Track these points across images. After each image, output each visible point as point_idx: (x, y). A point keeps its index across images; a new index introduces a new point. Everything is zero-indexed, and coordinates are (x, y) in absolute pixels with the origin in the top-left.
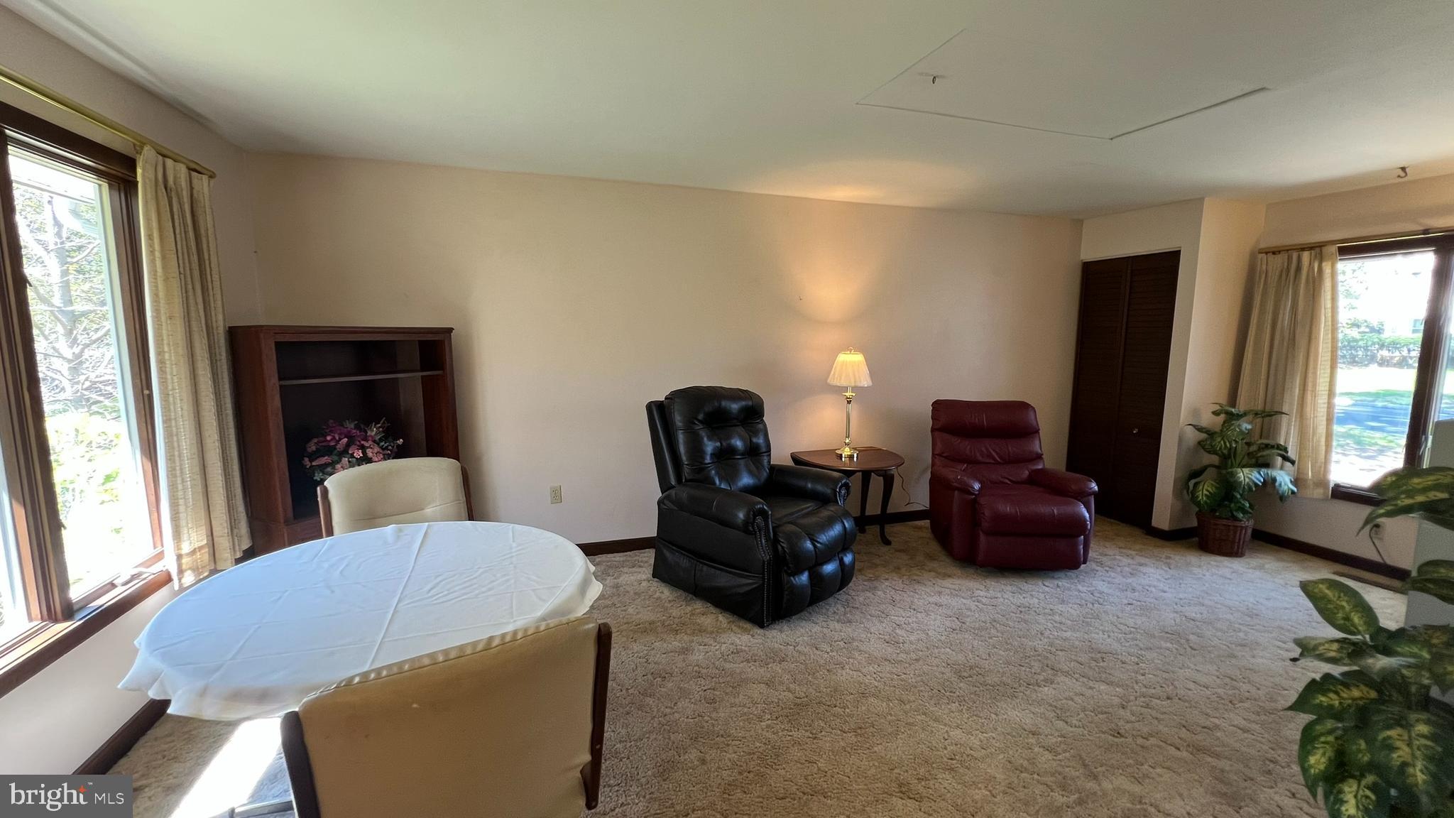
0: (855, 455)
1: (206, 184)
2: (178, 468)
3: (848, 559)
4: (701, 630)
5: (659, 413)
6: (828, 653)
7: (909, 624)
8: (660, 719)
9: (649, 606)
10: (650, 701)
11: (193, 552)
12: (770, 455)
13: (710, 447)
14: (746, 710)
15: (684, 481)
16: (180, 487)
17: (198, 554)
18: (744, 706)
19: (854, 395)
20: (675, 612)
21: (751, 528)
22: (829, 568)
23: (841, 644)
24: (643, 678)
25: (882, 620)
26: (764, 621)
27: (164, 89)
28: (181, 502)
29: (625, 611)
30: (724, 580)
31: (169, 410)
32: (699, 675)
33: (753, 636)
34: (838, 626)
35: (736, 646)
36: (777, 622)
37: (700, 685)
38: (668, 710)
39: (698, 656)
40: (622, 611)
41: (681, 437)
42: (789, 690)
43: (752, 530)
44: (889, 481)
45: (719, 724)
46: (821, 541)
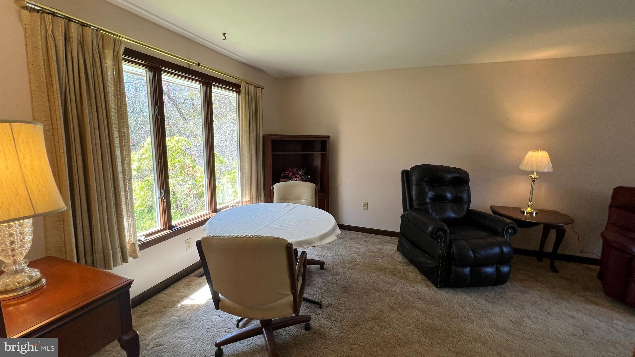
0: (535, 213)
1: (260, 91)
2: (244, 176)
3: (505, 269)
4: (406, 278)
5: (406, 174)
6: (468, 313)
7: (538, 318)
8: (365, 305)
9: (388, 261)
10: (365, 297)
11: (246, 202)
12: (470, 204)
13: (430, 194)
14: (404, 318)
15: (413, 208)
16: (244, 182)
17: (248, 203)
18: (405, 316)
19: (538, 177)
20: (399, 267)
21: (434, 236)
22: (490, 270)
23: (480, 311)
24: (368, 288)
25: (518, 309)
26: (438, 285)
27: (250, 63)
28: (244, 186)
29: (378, 260)
30: (422, 258)
31: (243, 159)
32: (392, 296)
33: (430, 289)
34: (483, 302)
35: (419, 291)
36: (448, 288)
37: (390, 300)
38: (370, 303)
39: (397, 288)
40: (376, 259)
41: (414, 188)
42: (432, 319)
43: (435, 237)
44: (561, 233)
45: (388, 318)
46: (480, 254)
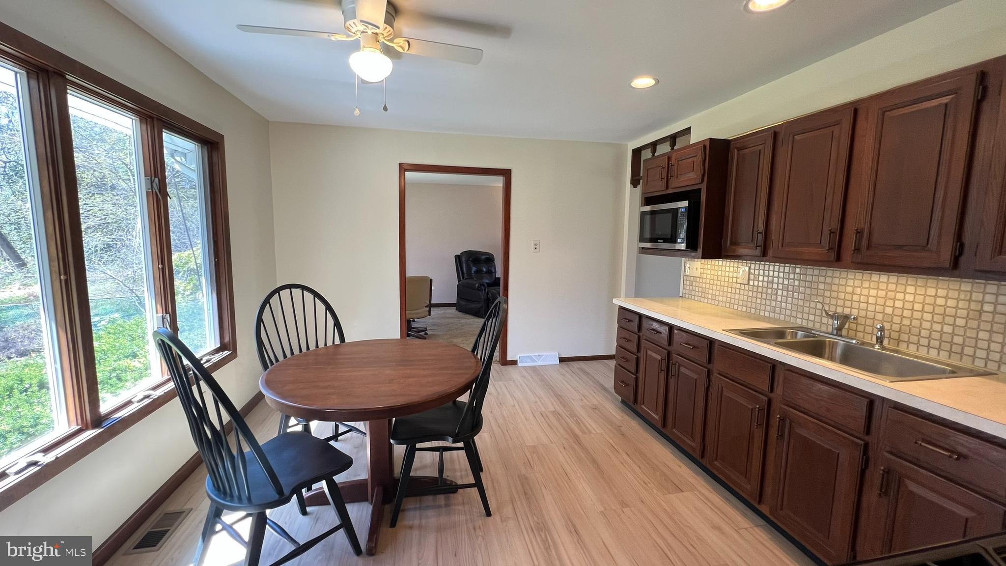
5: (458, 258)
12: (495, 274)
15: (464, 279)
30: (473, 306)
41: (464, 265)
